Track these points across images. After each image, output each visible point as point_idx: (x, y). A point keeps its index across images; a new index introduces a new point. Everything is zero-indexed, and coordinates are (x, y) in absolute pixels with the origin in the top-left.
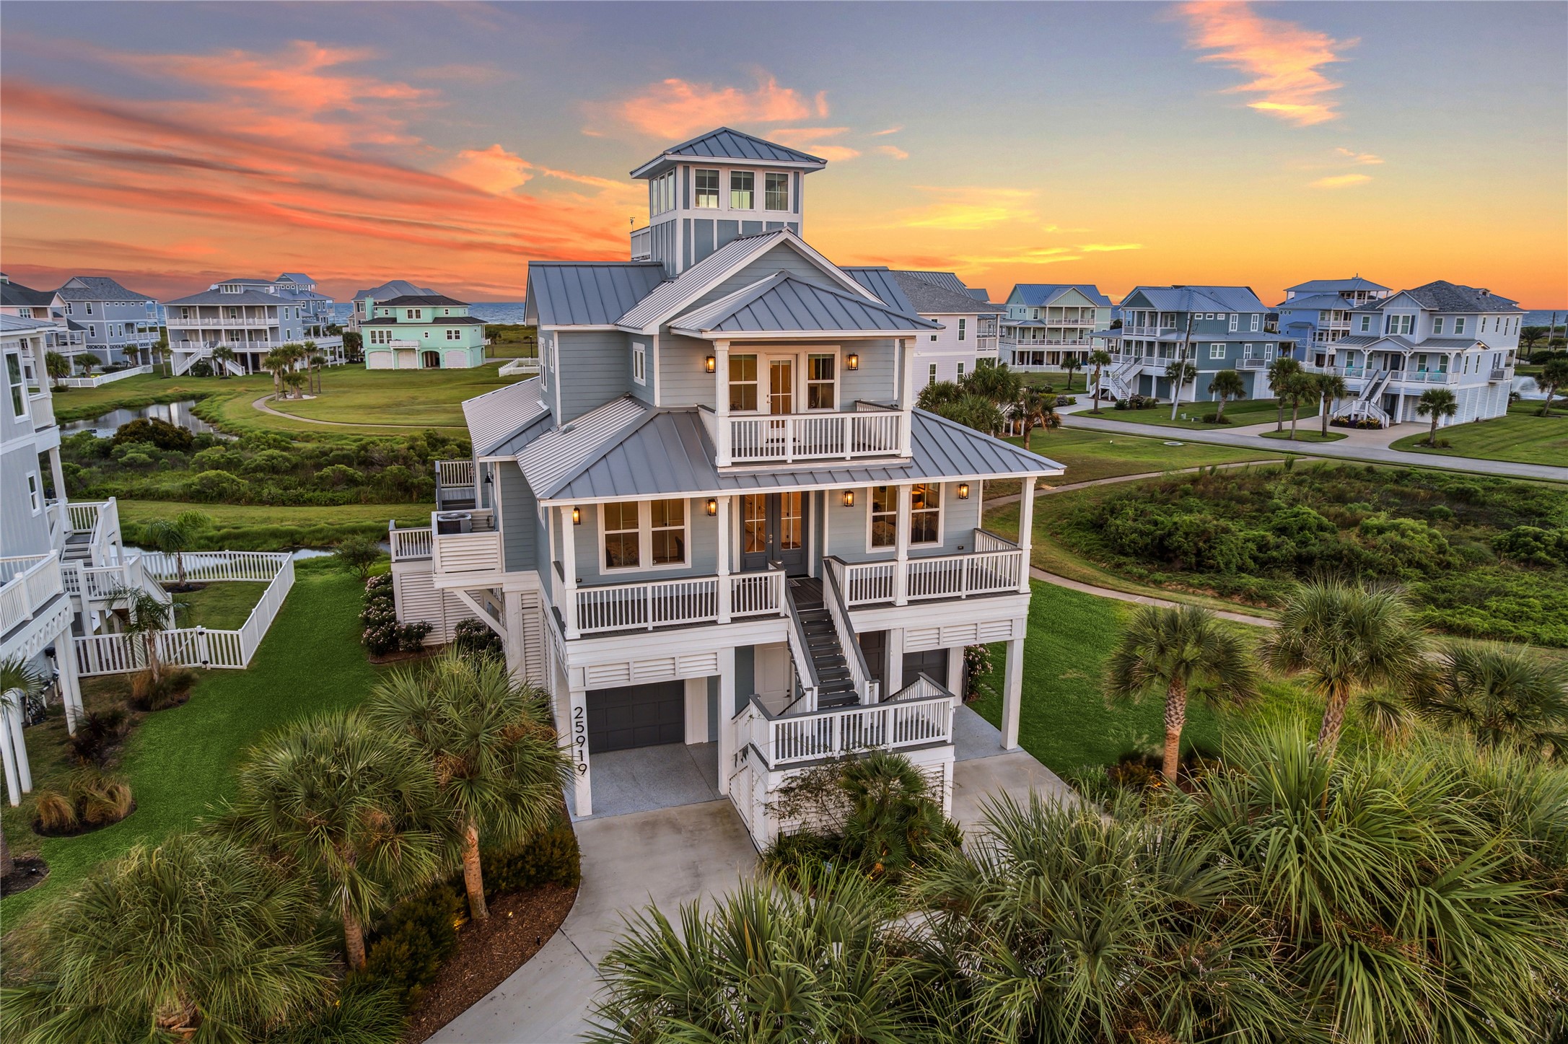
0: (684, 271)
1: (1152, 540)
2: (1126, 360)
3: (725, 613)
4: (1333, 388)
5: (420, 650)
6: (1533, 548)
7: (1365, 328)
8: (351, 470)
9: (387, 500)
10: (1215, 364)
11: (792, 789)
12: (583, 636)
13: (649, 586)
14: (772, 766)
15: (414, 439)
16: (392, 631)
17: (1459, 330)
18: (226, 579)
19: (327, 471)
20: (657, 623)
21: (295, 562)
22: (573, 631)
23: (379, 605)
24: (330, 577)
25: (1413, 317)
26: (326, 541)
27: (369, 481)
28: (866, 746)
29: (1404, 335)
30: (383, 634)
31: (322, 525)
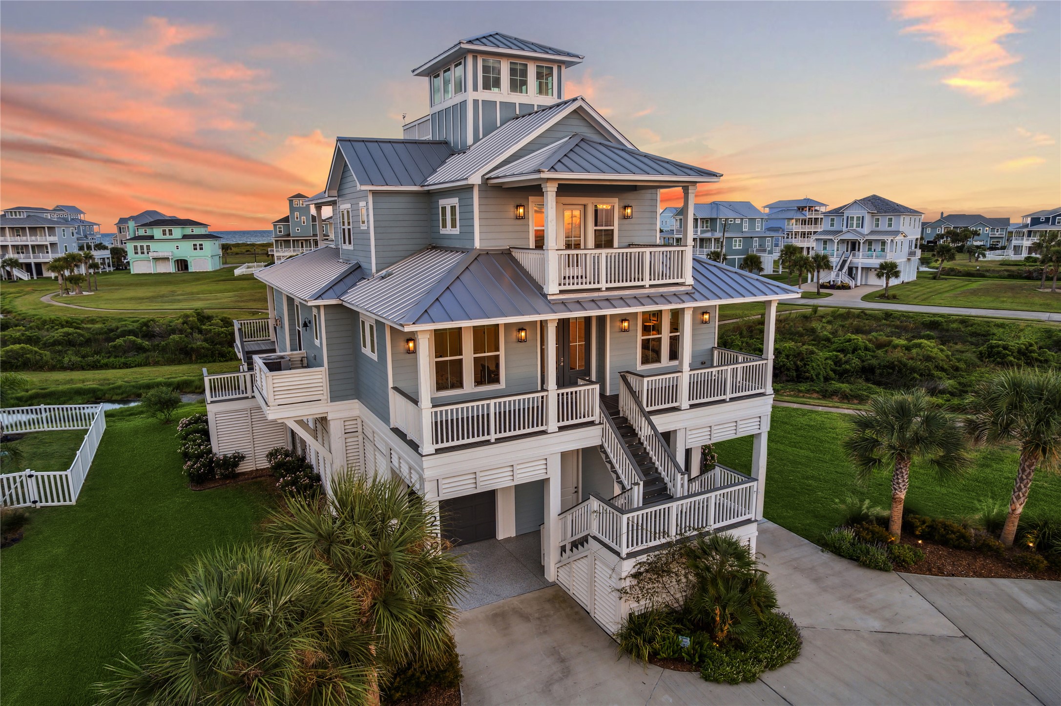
0: (474, 143)
3: (553, 424)
4: (822, 263)
5: (236, 476)
6: (1004, 355)
7: (832, 225)
8: (139, 341)
9: (171, 362)
10: (737, 252)
11: (641, 574)
12: (438, 451)
13: (492, 402)
14: (624, 555)
15: (187, 316)
16: (211, 461)
17: (890, 225)
18: (42, 429)
19: (120, 341)
20: (499, 436)
21: (105, 412)
22: (428, 447)
23: (194, 441)
24: (138, 422)
25: (863, 217)
26: (124, 395)
27: (155, 348)
28: (694, 529)
29: (858, 229)
30: (203, 465)
31: (119, 383)
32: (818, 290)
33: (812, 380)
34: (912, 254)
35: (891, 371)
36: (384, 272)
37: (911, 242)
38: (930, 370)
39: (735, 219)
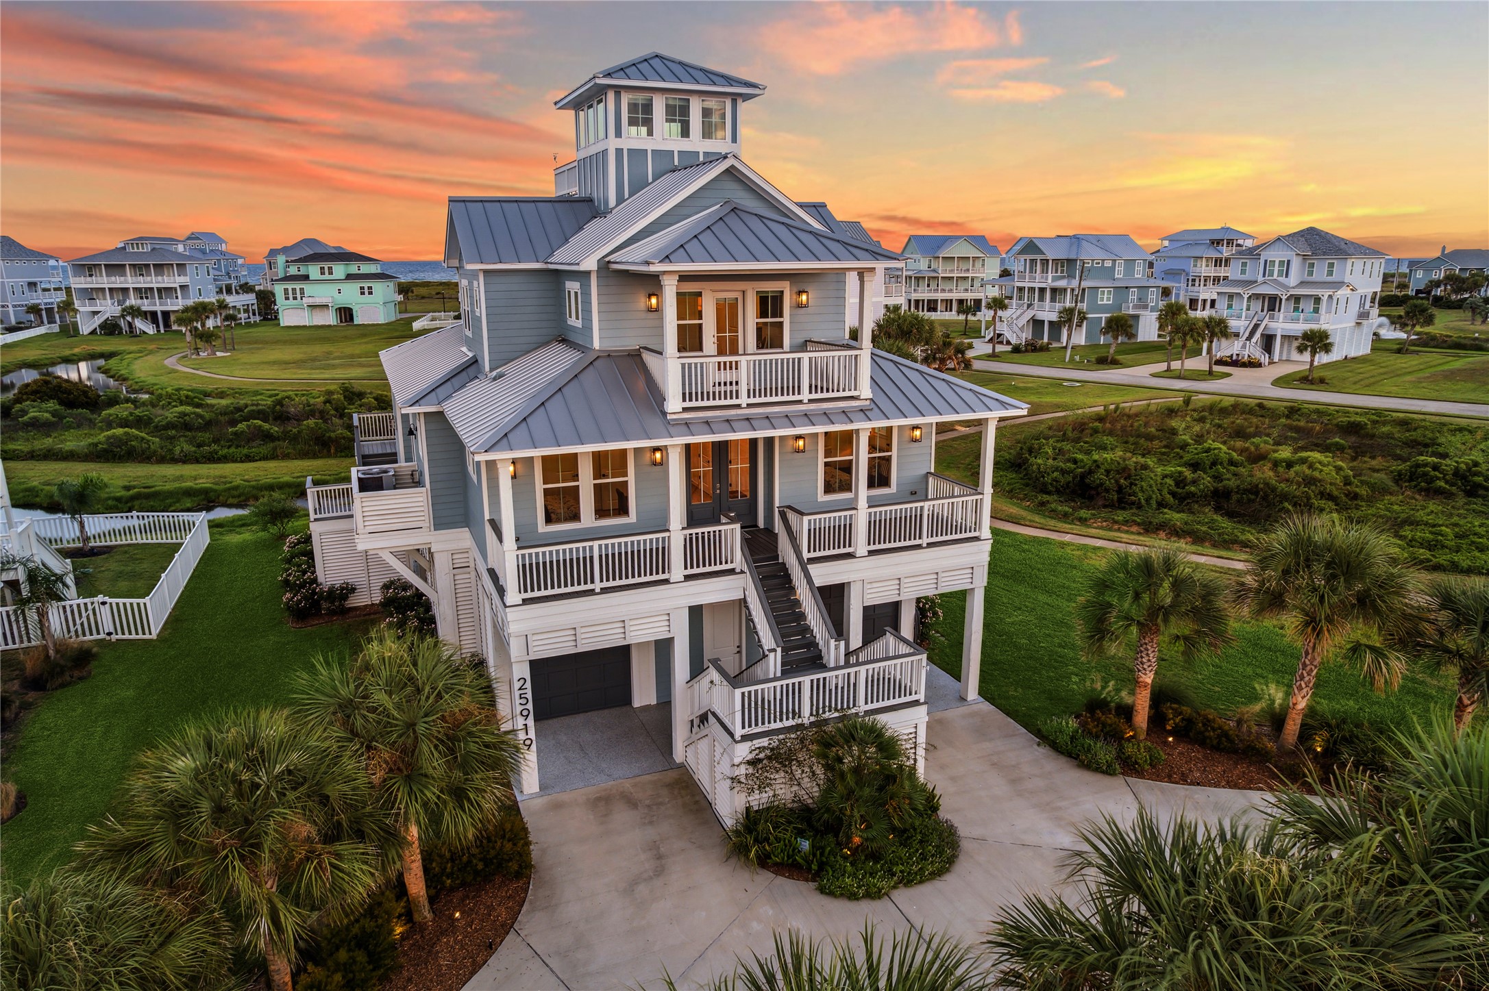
0: (617, 205)
1: (1074, 478)
2: (1019, 306)
3: (677, 570)
4: (1218, 329)
5: (345, 612)
6: (1432, 478)
7: (1243, 272)
8: (266, 426)
9: (304, 455)
10: (1104, 309)
11: (760, 760)
12: (526, 602)
13: (596, 544)
14: (738, 737)
15: (330, 393)
16: (314, 593)
17: (1330, 273)
18: (134, 541)
19: (242, 426)
20: (605, 584)
21: (209, 521)
22: (513, 596)
23: (299, 566)
24: (246, 536)
25: (1289, 261)
26: (242, 498)
27: (285, 436)
28: (836, 710)
29: (1279, 279)
30: (305, 598)
31: (238, 482)
32: (1210, 367)
33: (1140, 507)
34: (1364, 315)
35: (1253, 497)
36: (494, 373)
37: (1363, 298)
38: (1309, 498)
39: (1103, 260)
